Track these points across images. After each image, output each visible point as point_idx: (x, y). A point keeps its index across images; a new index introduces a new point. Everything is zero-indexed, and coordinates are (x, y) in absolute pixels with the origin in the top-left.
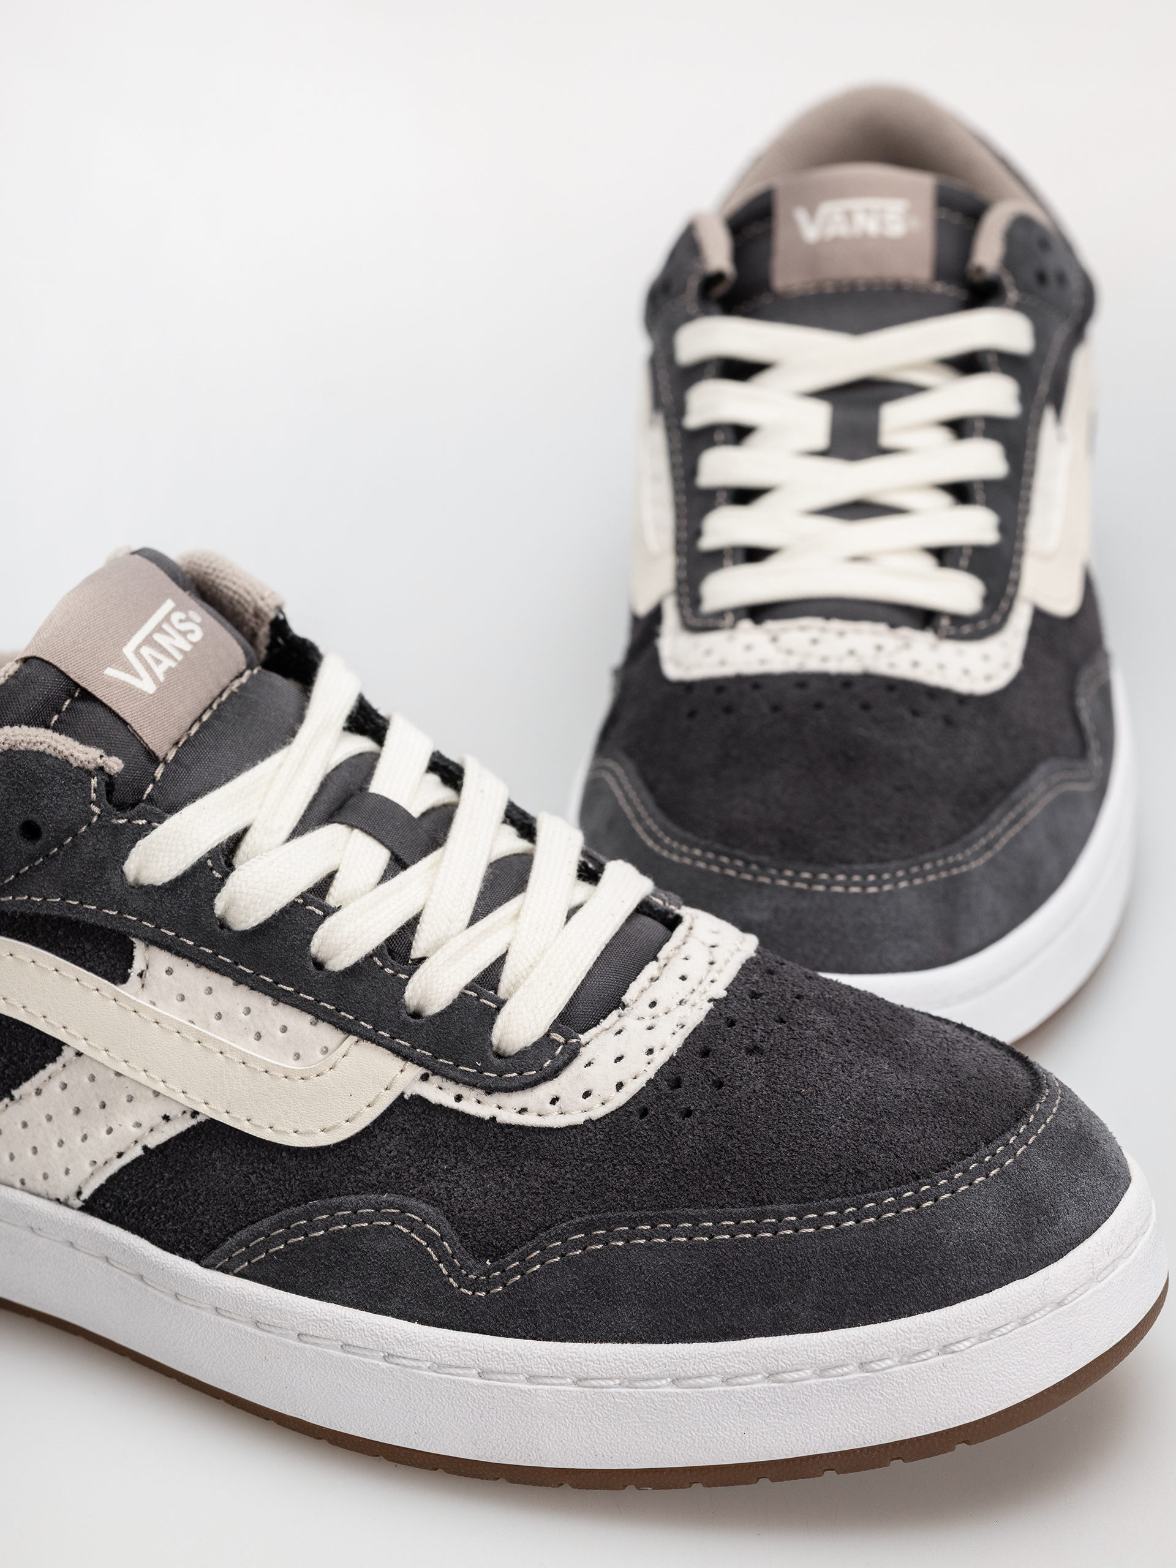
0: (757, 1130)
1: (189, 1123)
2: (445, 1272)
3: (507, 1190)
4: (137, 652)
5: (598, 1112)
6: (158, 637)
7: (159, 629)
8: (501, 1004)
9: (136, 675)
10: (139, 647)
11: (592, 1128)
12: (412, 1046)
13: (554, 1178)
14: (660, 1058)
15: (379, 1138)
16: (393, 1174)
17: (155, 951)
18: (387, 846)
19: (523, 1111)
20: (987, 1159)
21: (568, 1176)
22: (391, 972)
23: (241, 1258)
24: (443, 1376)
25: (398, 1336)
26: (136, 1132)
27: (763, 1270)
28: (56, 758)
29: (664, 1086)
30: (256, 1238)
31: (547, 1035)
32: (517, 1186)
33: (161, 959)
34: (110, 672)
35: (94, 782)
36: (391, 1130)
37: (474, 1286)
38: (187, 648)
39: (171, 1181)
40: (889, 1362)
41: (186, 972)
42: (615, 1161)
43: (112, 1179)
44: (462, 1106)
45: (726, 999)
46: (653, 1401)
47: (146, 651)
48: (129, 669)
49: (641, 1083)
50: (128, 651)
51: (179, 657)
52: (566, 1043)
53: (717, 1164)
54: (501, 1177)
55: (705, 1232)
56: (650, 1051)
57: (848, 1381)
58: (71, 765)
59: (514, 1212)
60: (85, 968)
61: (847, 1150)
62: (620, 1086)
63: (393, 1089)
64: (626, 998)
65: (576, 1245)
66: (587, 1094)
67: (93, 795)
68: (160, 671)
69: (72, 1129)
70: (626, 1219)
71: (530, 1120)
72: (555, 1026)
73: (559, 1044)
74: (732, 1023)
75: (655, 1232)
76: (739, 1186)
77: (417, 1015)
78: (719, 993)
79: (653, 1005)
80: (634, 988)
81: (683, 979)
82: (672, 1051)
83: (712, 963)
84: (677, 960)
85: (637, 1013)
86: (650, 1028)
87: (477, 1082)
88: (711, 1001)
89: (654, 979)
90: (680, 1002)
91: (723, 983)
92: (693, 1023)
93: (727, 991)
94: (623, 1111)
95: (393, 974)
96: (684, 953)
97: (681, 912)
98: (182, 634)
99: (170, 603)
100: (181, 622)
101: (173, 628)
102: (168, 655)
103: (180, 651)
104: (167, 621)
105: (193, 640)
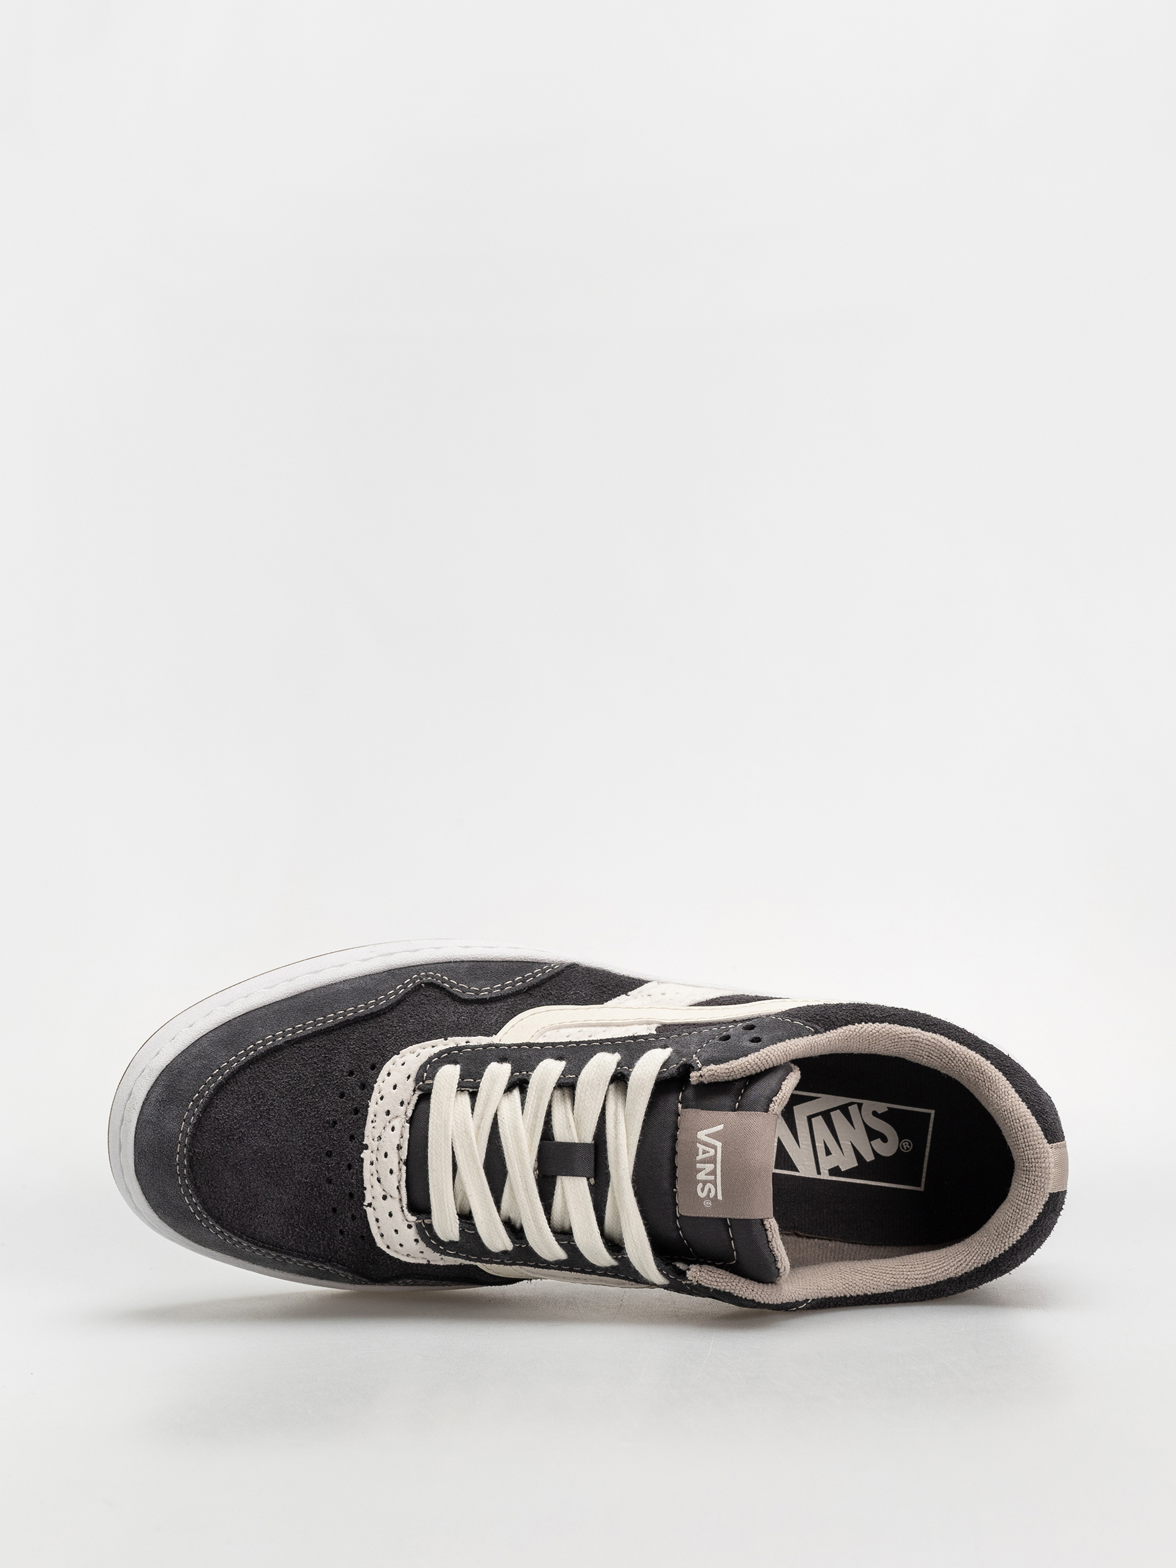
0: (313, 1079)
2: (445, 977)
3: (427, 1015)
4: (715, 1148)
5: (394, 1059)
6: (712, 1167)
7: (714, 1172)
8: (462, 1083)
9: (708, 1136)
10: (716, 1153)
11: (395, 1051)
12: (498, 1049)
13: (404, 1024)
14: (375, 1096)
15: (502, 1019)
18: (557, 1142)
19: (434, 1046)
21: (397, 1028)
29: (368, 1082)
31: (433, 1080)
32: (422, 1017)
35: (699, 1065)
36: (498, 1022)
37: (427, 976)
38: (699, 1176)
42: (377, 1040)
44: (465, 1038)
45: (360, 1153)
47: (712, 1152)
48: (714, 1135)
49: (379, 1080)
50: (719, 1145)
51: (699, 1166)
52: (423, 1083)
53: (325, 1055)
54: (433, 1019)
56: (382, 1097)
58: (713, 1064)
62: (389, 1074)
63: (504, 1034)
64: (407, 1126)
66: (403, 1064)
67: (698, 1061)
68: (701, 1147)
71: (428, 1044)
72: (431, 1085)
73: (426, 1081)
74: (351, 1138)
77: (501, 1062)
78: (365, 1155)
79: (393, 1129)
80: (407, 1136)
81: (386, 1155)
82: (372, 1104)
83: (379, 1180)
84: (396, 1170)
85: (398, 1120)
86: (388, 1113)
87: (459, 1049)
88: (366, 1147)
89: (399, 1147)
90: (381, 1139)
91: (366, 1164)
92: (369, 1125)
93: (362, 1160)
94: (383, 1064)
95: (521, 1072)
96: (394, 1177)
97: (412, 1219)
98: (705, 1183)
99: (720, 1197)
100: (710, 1191)
101: (710, 1182)
102: (703, 1161)
103: (700, 1170)
104: (714, 1183)
105: (700, 1186)
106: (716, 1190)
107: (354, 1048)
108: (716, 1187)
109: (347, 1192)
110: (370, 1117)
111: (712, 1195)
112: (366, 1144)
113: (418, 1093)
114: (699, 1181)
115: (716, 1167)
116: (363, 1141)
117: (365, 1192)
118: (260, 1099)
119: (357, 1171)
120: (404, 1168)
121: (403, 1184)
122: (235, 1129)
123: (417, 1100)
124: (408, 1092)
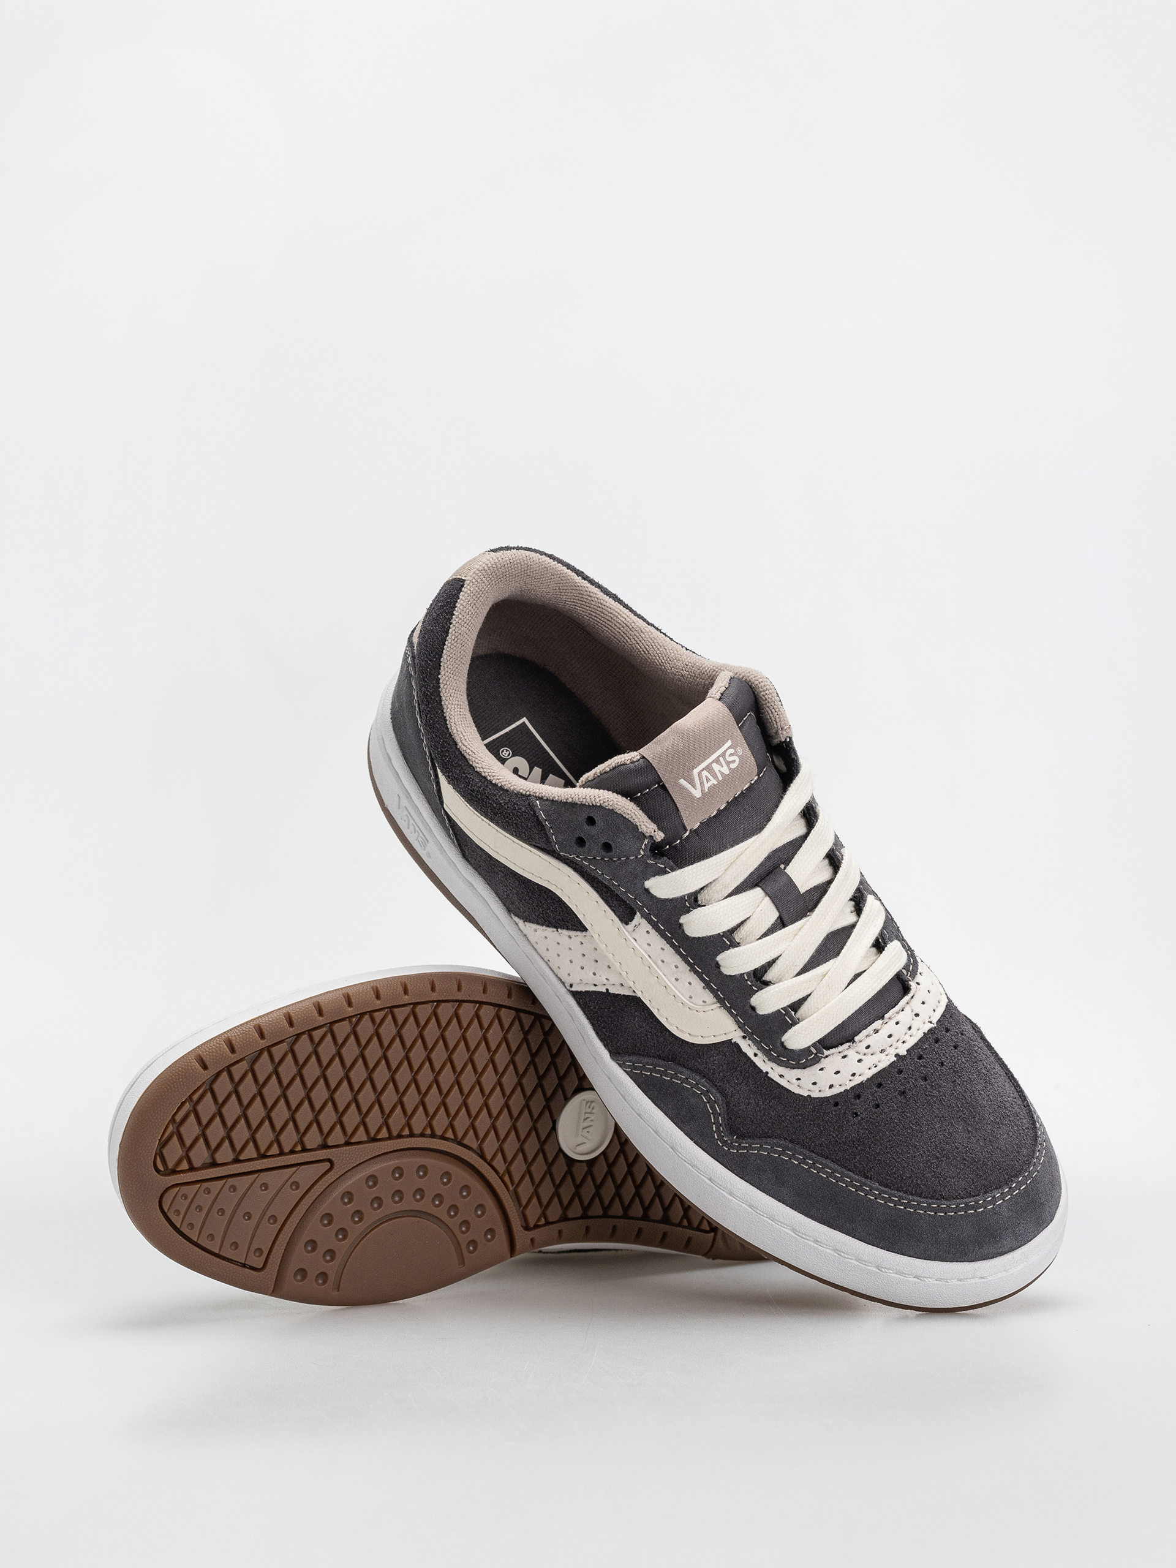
0: (883, 1139)
1: (631, 994)
2: (714, 1129)
3: (758, 1109)
4: (700, 774)
5: (815, 1094)
6: (715, 766)
7: (717, 761)
8: (795, 1023)
9: (694, 786)
10: (702, 770)
11: (809, 1100)
12: (744, 1024)
13: (781, 1115)
14: (857, 1080)
15: (713, 1052)
16: (712, 1071)
17: (644, 922)
18: (779, 912)
19: (781, 1076)
20: (980, 1202)
21: (788, 1118)
22: (750, 984)
23: (629, 1066)
24: (694, 1171)
25: (682, 1144)
26: (605, 981)
27: (853, 1207)
28: (633, 823)
29: (851, 1096)
30: (638, 1063)
31: (809, 1047)
32: (764, 1109)
33: (645, 925)
34: (682, 782)
35: (646, 841)
36: (720, 1051)
37: (725, 1143)
38: (727, 772)
39: (612, 1012)
40: (891, 1272)
41: (654, 936)
42: (812, 1123)
43: (587, 992)
44: (755, 1059)
45: (905, 1056)
46: (780, 1232)
47: (705, 773)
48: (691, 782)
49: (842, 1089)
50: (696, 771)
51: (720, 778)
52: (816, 1054)
53: (856, 1148)
54: (758, 1100)
55: (835, 1178)
56: (854, 1075)
57: (869, 1270)
58: (638, 829)
59: (756, 1120)
60: (611, 909)
61: (919, 1169)
62: (831, 1086)
63: (728, 1035)
64: (857, 1039)
65: (776, 1152)
66: (814, 1084)
67: (643, 847)
68: (707, 786)
69: (579, 961)
70: (803, 1154)
71: (783, 1082)
72: (814, 1045)
73: (813, 1053)
74: (900, 1072)
75: (813, 1166)
76: (861, 1164)
77: (753, 1009)
78: (903, 1052)
79: (868, 1047)
80: (864, 1033)
81: (890, 1036)
82: (864, 1078)
83: (910, 1028)
84: (893, 1022)
85: (858, 1049)
86: (860, 1061)
87: (767, 1053)
88: (897, 1055)
89: (876, 1031)
90: (882, 1050)
91: (909, 1045)
92: (881, 1066)
93: (907, 1051)
94: (827, 1099)
95: (750, 985)
96: (899, 1018)
97: (912, 984)
98: (728, 763)
99: (729, 743)
100: (731, 755)
101: (725, 759)
102: (715, 776)
103: (722, 774)
104: (723, 755)
105: (733, 766)
106: (727, 749)
107: (833, 1132)
108: (726, 751)
109: (937, 1045)
110: (874, 1071)
111: (732, 751)
112: (895, 1057)
113: (826, 1052)
114: (730, 769)
115: (713, 762)
116: (894, 1061)
117: (926, 1032)
118: (932, 1163)
119: (919, 1049)
120: (887, 1016)
121: (897, 1008)
122: (968, 1161)
123: (832, 1049)
124: (833, 1060)
